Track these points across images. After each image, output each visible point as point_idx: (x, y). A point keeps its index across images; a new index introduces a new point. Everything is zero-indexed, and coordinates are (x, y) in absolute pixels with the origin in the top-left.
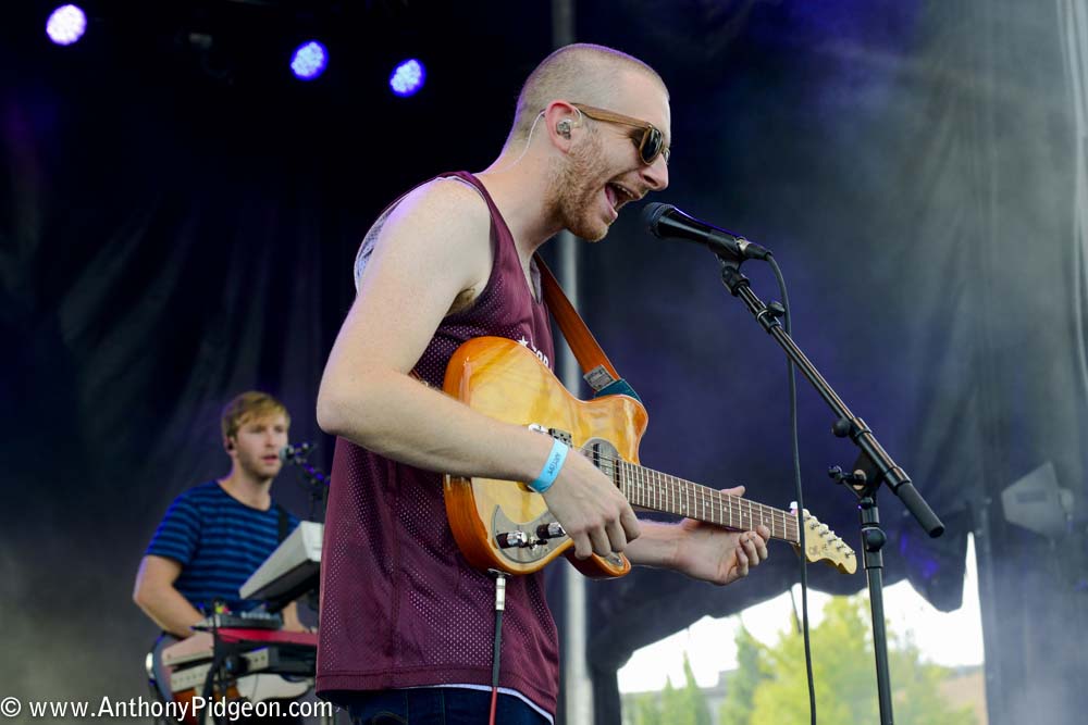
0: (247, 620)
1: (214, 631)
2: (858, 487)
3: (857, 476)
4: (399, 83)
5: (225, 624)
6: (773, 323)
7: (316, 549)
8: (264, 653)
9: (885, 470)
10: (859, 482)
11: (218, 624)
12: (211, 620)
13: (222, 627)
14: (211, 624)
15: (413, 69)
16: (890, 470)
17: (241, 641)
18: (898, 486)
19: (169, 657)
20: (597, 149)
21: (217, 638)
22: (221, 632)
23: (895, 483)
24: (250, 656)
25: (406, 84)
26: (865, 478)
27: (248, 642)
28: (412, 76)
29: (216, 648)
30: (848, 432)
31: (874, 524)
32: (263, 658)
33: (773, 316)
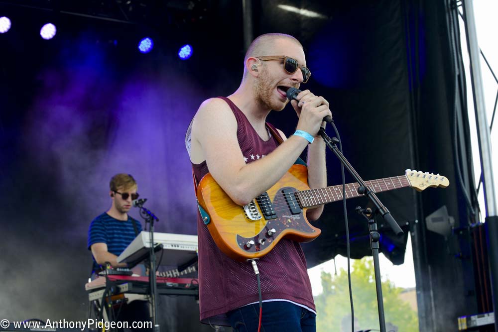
0: (119, 272)
1: (106, 276)
2: (368, 215)
3: (368, 210)
4: (182, 55)
5: (111, 273)
6: (334, 146)
7: (147, 242)
8: (127, 285)
9: (379, 208)
10: (369, 213)
11: (108, 273)
12: (105, 271)
13: (109, 275)
14: (105, 273)
15: (187, 49)
16: (381, 208)
17: (117, 280)
18: (385, 214)
19: (88, 286)
20: (267, 73)
21: (107, 279)
22: (109, 276)
23: (383, 214)
24: (121, 286)
25: (185, 55)
26: (371, 211)
27: (120, 280)
28: (187, 52)
29: (107, 283)
30: (364, 192)
31: (375, 230)
32: (126, 287)
33: (334, 143)
